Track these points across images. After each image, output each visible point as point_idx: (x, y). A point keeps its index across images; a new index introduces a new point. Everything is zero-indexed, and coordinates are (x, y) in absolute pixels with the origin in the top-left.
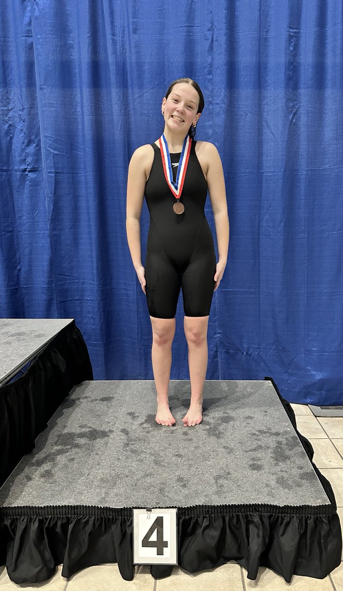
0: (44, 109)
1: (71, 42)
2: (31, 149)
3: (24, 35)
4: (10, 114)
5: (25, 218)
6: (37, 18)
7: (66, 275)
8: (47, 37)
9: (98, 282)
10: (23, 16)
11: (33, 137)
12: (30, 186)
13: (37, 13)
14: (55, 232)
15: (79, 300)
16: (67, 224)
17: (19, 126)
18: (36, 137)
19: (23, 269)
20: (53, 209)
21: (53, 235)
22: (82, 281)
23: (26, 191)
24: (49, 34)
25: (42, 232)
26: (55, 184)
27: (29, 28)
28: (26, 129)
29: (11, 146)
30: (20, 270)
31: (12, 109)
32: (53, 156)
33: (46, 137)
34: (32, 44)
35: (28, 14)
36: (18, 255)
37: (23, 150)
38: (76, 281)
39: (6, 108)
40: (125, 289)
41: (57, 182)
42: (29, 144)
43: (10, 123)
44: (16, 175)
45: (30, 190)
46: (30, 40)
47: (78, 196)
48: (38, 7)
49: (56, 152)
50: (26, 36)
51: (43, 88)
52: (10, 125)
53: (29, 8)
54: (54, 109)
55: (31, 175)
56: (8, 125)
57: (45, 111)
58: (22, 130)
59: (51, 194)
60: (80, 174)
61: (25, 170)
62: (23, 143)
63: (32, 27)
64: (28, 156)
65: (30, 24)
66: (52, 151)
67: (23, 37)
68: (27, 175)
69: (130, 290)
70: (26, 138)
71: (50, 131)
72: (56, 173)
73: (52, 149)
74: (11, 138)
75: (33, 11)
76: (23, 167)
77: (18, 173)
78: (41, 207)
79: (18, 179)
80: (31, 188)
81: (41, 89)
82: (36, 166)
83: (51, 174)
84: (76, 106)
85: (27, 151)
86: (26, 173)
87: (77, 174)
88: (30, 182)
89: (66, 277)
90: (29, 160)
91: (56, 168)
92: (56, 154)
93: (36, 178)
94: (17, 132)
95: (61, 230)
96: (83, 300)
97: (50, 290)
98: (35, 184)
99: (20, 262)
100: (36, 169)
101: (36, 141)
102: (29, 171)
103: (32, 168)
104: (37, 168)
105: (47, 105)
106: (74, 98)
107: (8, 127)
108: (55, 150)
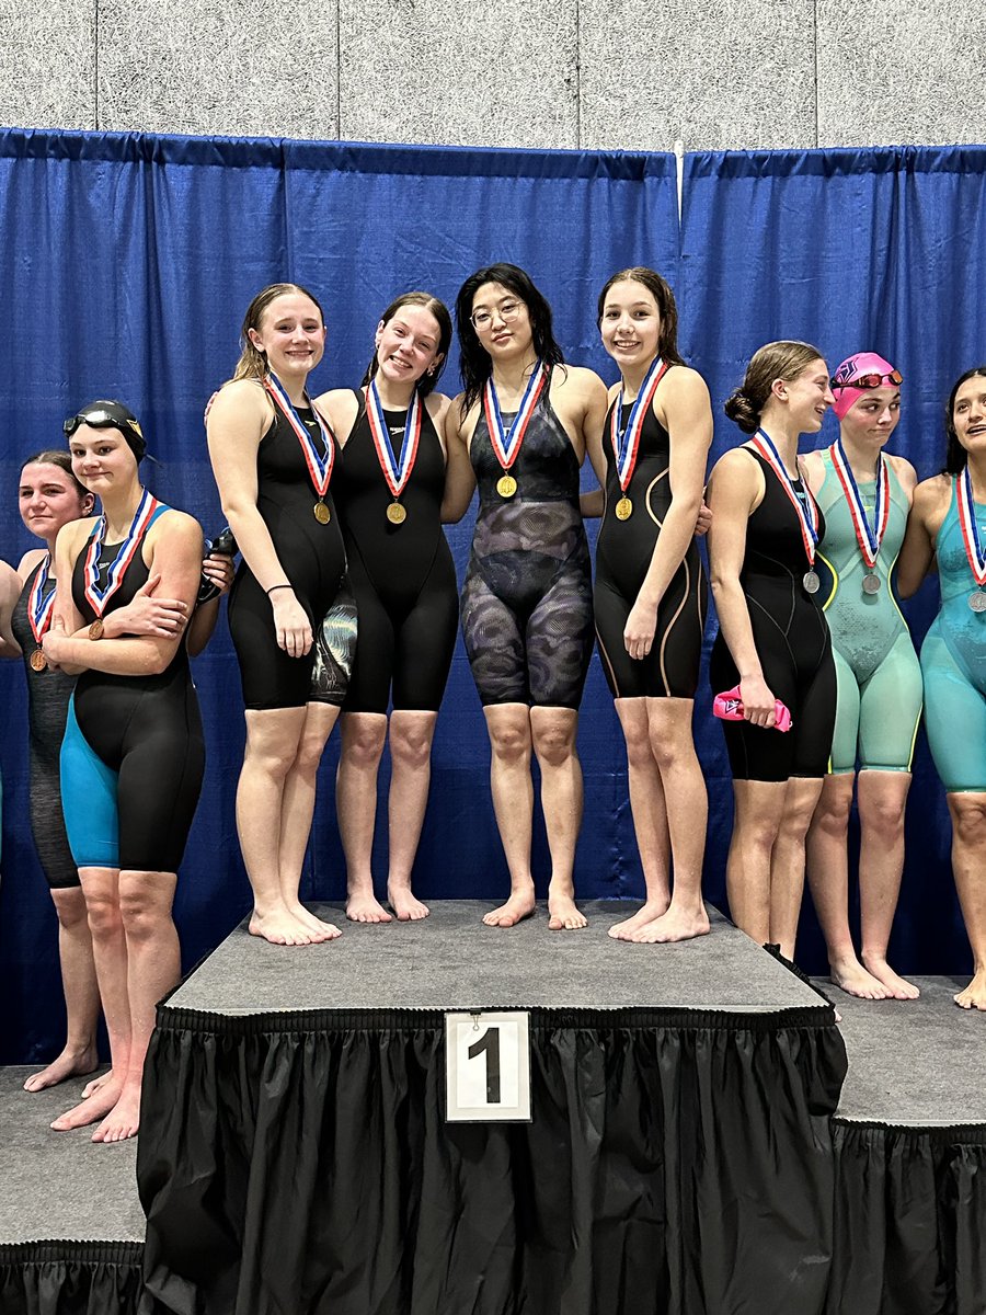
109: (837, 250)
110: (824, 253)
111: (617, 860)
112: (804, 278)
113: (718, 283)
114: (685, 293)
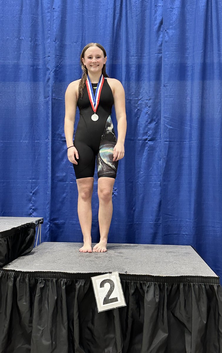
0: (166, 99)
1: (187, 55)
2: (153, 125)
3: (157, 52)
4: (139, 102)
5: (141, 173)
6: (166, 42)
7: (169, 215)
8: (173, 53)
9: (194, 220)
10: (157, 40)
11: (155, 117)
12: (148, 150)
13: (167, 38)
14: (165, 183)
15: (177, 234)
16: (173, 177)
17: (145, 110)
18: (157, 117)
19: (137, 209)
20: (165, 166)
21: (163, 185)
22: (179, 219)
23: (145, 154)
24: (174, 51)
25: (154, 183)
26: (168, 149)
27: (160, 48)
28: (151, 112)
29: (137, 124)
30: (134, 211)
31: (140, 99)
32: (169, 130)
33: (165, 117)
34: (161, 57)
35: (160, 39)
36: (134, 199)
37: (146, 126)
38: (176, 219)
39: (137, 99)
40: (213, 227)
41: (170, 148)
42: (150, 123)
43: (138, 108)
44: (140, 143)
45: (148, 153)
46: (160, 55)
47: (182, 157)
48: (168, 35)
49: (171, 127)
50: (158, 53)
51: (167, 86)
52: (138, 109)
53: (161, 36)
54: (172, 99)
55: (151, 143)
56: (137, 109)
57: (166, 100)
58: (147, 113)
59: (165, 156)
60: (185, 142)
61: (146, 139)
62: (147, 121)
63: (163, 47)
64: (149, 131)
65: (161, 45)
66: (169, 127)
67: (156, 53)
68: (147, 143)
69: (218, 227)
70: (149, 118)
71: (168, 114)
72: (170, 141)
73: (168, 125)
74: (138, 118)
75: (163, 37)
76: (145, 137)
77: (141, 142)
78: (154, 165)
79: (140, 145)
80: (149, 152)
81: (164, 86)
82: (154, 137)
83: (167, 143)
84: (187, 96)
85: (149, 127)
86: (147, 141)
87: (183, 142)
88: (148, 148)
89: (169, 216)
90: (150, 132)
91: (170, 138)
92: (171, 129)
93: (153, 144)
94: (143, 114)
95: (169, 181)
96: (179, 234)
97: (156, 225)
98: (152, 149)
99: (135, 205)
100: (153, 139)
101: (156, 120)
102: (149, 141)
103: (151, 138)
104: (155, 138)
105: (168, 96)
106: (186, 91)
107: (137, 111)
108: (170, 126)
109: (104, 6)
110: (99, 7)
111: (32, 208)
112: (93, 15)
113: (65, 17)
114: (53, 20)
